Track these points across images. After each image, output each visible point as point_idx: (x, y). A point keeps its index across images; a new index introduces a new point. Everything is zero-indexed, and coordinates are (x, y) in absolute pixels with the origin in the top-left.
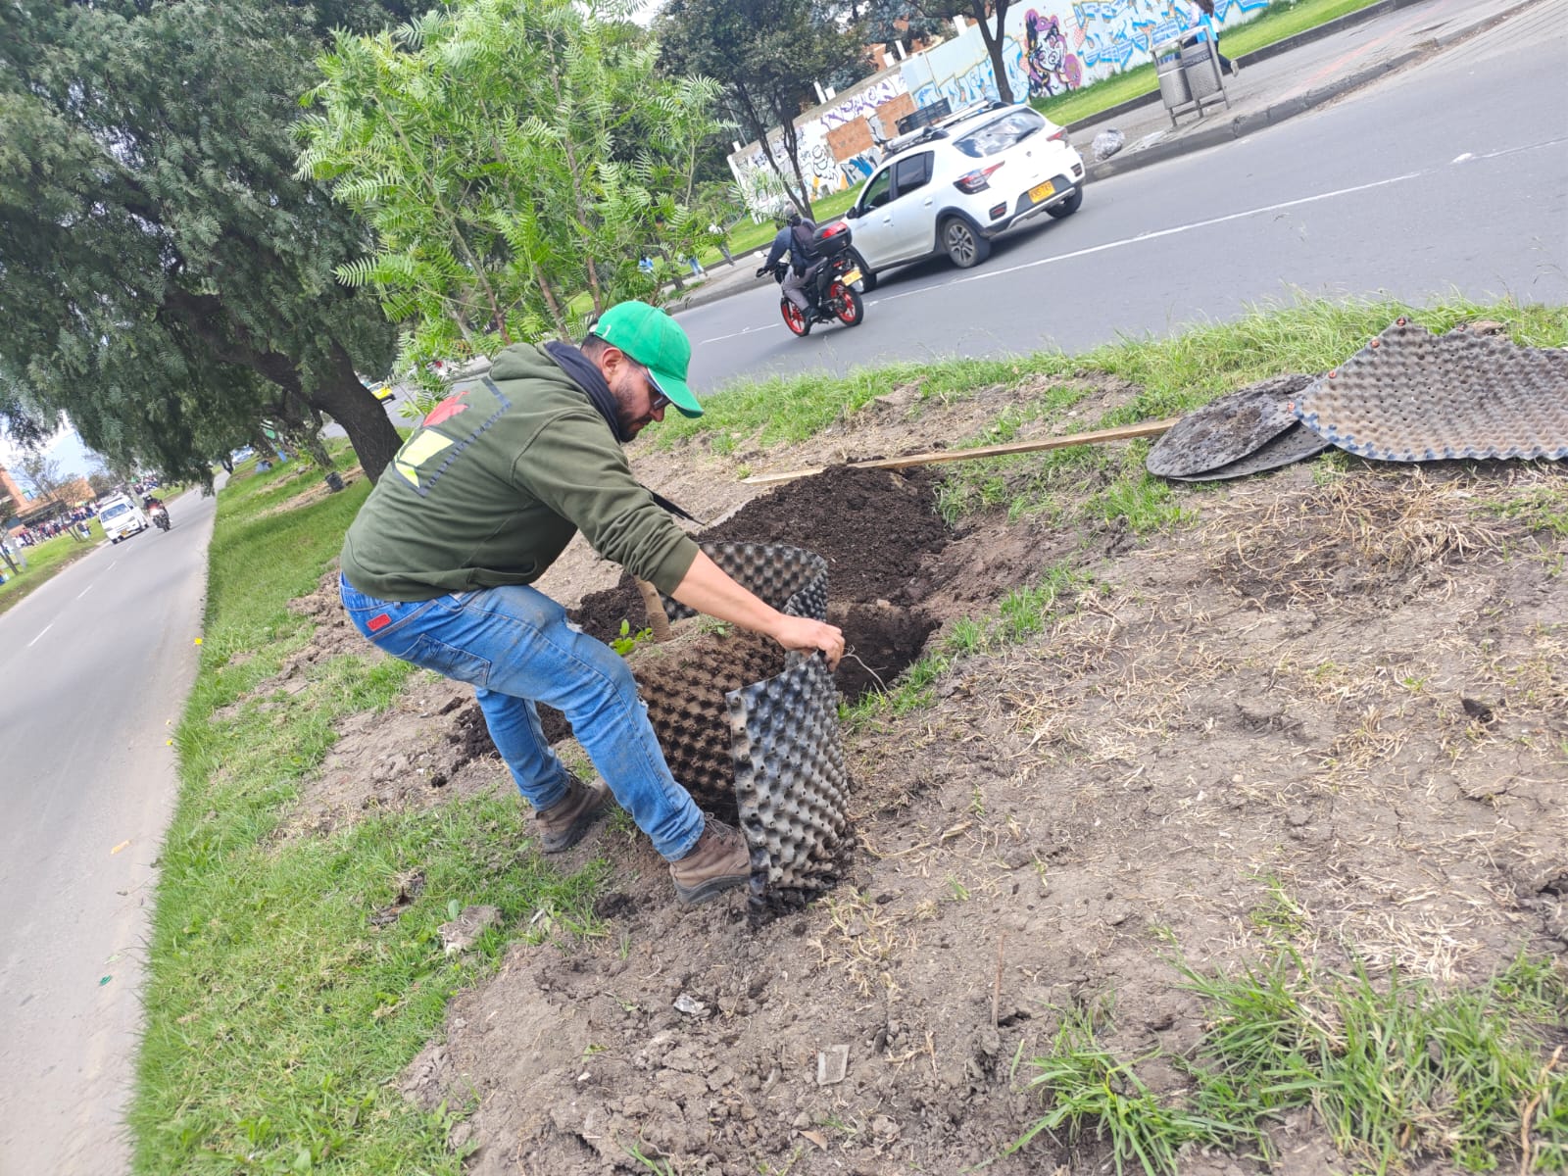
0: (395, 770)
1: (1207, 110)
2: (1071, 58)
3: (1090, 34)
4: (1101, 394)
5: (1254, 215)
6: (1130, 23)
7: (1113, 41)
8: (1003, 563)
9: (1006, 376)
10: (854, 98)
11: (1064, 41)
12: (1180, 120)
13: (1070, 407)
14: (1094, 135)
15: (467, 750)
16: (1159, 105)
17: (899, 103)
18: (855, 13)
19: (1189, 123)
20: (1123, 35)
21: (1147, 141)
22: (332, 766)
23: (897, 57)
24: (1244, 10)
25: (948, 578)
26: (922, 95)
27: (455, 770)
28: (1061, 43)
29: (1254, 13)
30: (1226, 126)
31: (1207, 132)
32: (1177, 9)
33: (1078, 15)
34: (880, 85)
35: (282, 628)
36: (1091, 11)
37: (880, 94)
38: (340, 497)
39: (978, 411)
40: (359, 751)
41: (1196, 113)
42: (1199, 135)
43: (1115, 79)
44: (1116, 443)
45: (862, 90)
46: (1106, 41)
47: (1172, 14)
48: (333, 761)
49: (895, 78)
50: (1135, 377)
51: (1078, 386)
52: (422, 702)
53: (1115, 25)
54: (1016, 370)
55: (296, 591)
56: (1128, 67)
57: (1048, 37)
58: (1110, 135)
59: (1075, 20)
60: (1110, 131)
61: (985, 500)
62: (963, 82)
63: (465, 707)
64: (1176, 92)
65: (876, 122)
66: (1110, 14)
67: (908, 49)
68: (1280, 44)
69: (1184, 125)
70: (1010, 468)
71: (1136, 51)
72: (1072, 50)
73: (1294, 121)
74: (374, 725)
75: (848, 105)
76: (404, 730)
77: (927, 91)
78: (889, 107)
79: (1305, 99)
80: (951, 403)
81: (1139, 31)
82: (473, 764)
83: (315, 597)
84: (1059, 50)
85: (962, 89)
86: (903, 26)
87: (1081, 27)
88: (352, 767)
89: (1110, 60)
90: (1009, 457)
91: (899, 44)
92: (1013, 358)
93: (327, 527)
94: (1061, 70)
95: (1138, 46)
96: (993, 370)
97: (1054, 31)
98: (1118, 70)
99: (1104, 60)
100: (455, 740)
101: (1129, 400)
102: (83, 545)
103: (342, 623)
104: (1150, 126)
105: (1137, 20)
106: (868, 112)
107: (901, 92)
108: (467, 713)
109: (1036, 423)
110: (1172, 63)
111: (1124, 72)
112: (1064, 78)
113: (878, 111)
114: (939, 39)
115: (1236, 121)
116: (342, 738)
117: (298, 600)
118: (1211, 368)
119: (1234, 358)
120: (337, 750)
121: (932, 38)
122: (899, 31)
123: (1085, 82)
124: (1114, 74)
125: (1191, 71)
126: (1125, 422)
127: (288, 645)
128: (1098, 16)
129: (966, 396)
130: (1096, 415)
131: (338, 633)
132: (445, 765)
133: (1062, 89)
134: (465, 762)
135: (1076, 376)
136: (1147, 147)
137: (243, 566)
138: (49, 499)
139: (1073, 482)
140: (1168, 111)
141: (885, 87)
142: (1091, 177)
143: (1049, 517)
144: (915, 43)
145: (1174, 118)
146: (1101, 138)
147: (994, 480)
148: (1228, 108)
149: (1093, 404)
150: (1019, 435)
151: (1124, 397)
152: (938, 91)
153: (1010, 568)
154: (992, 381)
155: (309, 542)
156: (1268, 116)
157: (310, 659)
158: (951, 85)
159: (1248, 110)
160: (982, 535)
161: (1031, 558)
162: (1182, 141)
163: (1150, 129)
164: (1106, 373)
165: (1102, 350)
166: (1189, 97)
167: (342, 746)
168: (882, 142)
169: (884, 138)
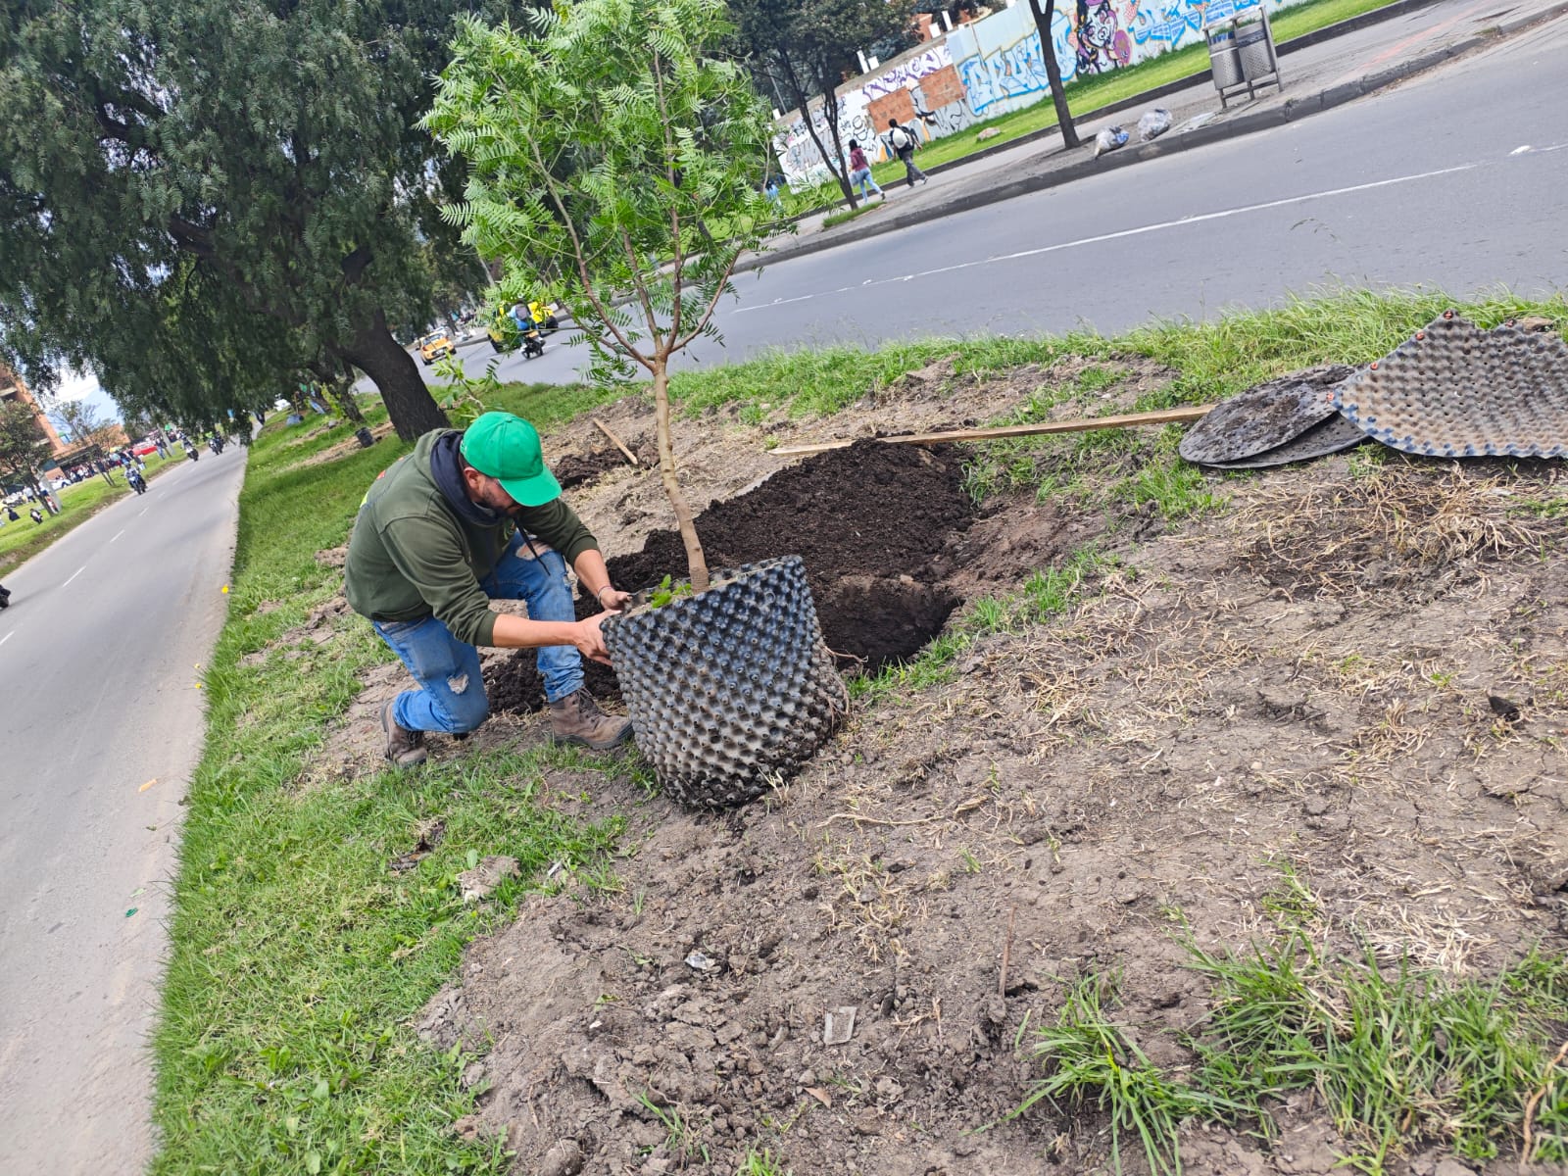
1: (1259, 92)
2: (1121, 35)
3: (1142, 10)
4: (1137, 377)
5: (1303, 201)
7: (1165, 18)
8: (1028, 544)
9: (1040, 355)
10: (897, 69)
11: (1115, 17)
12: (1230, 102)
13: (1104, 389)
14: (1141, 114)
16: (1208, 89)
17: (943, 75)
19: (1239, 105)
20: (1176, 12)
21: (1195, 122)
22: (357, 715)
23: (943, 28)
25: (972, 556)
26: (967, 67)
28: (1111, 19)
30: (1277, 109)
31: (1258, 115)
34: (924, 57)
35: (311, 578)
37: (924, 65)
38: (370, 452)
39: (1011, 390)
41: (1248, 94)
42: (1248, 117)
43: (1165, 57)
44: (1150, 428)
45: (906, 60)
46: (1158, 18)
48: (357, 710)
49: (940, 49)
50: (1172, 361)
51: (1114, 368)
53: (1168, 2)
54: (1051, 350)
55: (324, 542)
56: (1180, 46)
57: (1099, 12)
58: (1158, 115)
60: (1158, 111)
61: (1013, 480)
62: (1009, 56)
64: (1229, 73)
65: (919, 94)
67: (955, 20)
68: (1337, 26)
69: (1234, 107)
70: (1040, 448)
71: (1188, 29)
73: (1349, 107)
75: (891, 76)
77: (972, 64)
78: (933, 79)
79: (1360, 85)
80: (984, 381)
81: (1193, 8)
84: (1110, 25)
85: (1008, 63)
89: (1161, 38)
90: (1040, 438)
91: (946, 15)
92: (1049, 338)
93: (356, 482)
94: (1110, 46)
95: (1189, 24)
96: (1027, 349)
97: (1104, 6)
98: (1169, 48)
99: (1154, 38)
101: (1164, 385)
102: (116, 490)
104: (1202, 106)
106: (911, 83)
107: (946, 63)
109: (1069, 405)
110: (1225, 43)
111: (1174, 51)
112: (1113, 55)
113: (921, 82)
114: (987, 11)
115: (1288, 104)
116: (367, 688)
117: (326, 551)
118: (1250, 355)
119: (1274, 345)
120: (362, 700)
121: (979, 10)
123: (1134, 60)
124: (1164, 52)
125: (1244, 53)
126: (1159, 406)
127: (316, 595)
129: (998, 374)
130: (1130, 398)
133: (1110, 66)
135: (1112, 358)
136: (1195, 126)
137: (273, 516)
138: (85, 444)
139: (1104, 465)
140: (1218, 93)
141: (930, 58)
142: (1136, 157)
143: (1078, 499)
144: (962, 14)
145: (1224, 100)
146: (1148, 118)
147: (1024, 460)
148: (1281, 90)
149: (1128, 387)
150: (1051, 416)
151: (1160, 381)
152: (984, 65)
153: (1036, 549)
154: (1026, 361)
155: (338, 496)
156: (1322, 100)
157: (337, 610)
158: (997, 57)
159: (1301, 94)
160: (1009, 515)
161: (1058, 539)
162: (1230, 123)
163: (1199, 109)
164: (1143, 357)
165: (1139, 333)
166: (1241, 78)
167: (366, 696)
168: (924, 114)
169: (926, 111)
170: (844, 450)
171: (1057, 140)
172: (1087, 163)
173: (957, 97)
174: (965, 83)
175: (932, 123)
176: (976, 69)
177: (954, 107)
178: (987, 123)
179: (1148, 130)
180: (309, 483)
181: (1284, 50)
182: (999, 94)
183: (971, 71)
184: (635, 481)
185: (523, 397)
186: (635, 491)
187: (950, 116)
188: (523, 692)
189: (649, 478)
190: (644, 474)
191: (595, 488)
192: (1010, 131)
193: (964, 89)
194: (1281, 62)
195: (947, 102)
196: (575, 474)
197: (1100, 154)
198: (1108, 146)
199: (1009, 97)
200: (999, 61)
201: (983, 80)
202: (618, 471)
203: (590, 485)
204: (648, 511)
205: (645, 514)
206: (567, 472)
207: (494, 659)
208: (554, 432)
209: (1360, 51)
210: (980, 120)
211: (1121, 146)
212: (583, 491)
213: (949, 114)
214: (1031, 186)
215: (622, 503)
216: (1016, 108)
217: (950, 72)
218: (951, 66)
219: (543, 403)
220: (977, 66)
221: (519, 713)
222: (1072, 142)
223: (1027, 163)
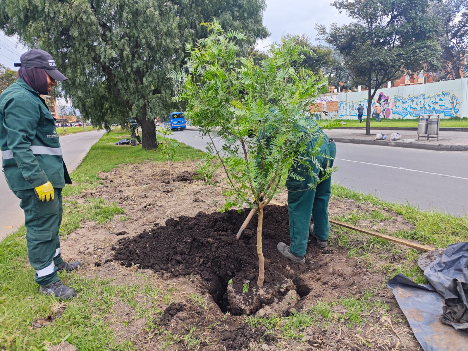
0: (87, 251)
1: (430, 139)
2: (388, 110)
3: (397, 105)
4: (395, 221)
5: (443, 176)
6: (410, 106)
7: (403, 110)
8: (342, 275)
9: (356, 197)
10: (322, 97)
11: (388, 104)
12: (420, 138)
13: (381, 221)
14: (392, 133)
15: (115, 255)
16: (415, 133)
17: (334, 103)
18: (330, 76)
19: (423, 140)
20: (406, 109)
21: (408, 141)
22: (72, 237)
23: (338, 91)
24: (445, 115)
25: (316, 268)
26: (341, 103)
27: (106, 262)
28: (387, 105)
29: (448, 117)
30: (436, 146)
31: (429, 145)
32: (425, 108)
33: (395, 99)
34: (330, 97)
35: (92, 180)
36: (399, 99)
37: (329, 99)
38: (133, 148)
39: (343, 206)
40: (83, 236)
41: (427, 138)
42: (426, 145)
43: (399, 120)
44: (402, 246)
45: (325, 96)
46: (401, 109)
47: (423, 109)
48: (73, 235)
49: (335, 96)
50: (411, 221)
51: (386, 214)
52: (114, 227)
53: (405, 106)
54: (361, 198)
55: (104, 170)
56: (405, 118)
57: (384, 101)
58: (397, 135)
59: (394, 100)
60: (398, 134)
61: (340, 243)
62: (354, 105)
63: (125, 236)
64: (423, 130)
65: (325, 106)
66: (405, 102)
67: (341, 91)
68: (457, 129)
69: (421, 140)
70: (353, 235)
71: (409, 115)
72: (390, 107)
73: (459, 152)
74: (94, 228)
75: (319, 99)
76: (101, 235)
77: (343, 103)
78: (331, 103)
79: (464, 147)
80: (334, 199)
81: (412, 109)
82: (113, 263)
83: (107, 174)
84: (386, 106)
85: (353, 106)
86: (342, 84)
87: (395, 102)
88: (77, 241)
89: (400, 114)
90: (353, 231)
91: (339, 88)
92: (362, 193)
93: (124, 155)
94: (384, 112)
95: (409, 113)
96: (351, 194)
97: (386, 100)
98: (401, 118)
99: (398, 114)
100: (114, 249)
101: (407, 229)
103: (108, 186)
104: (410, 137)
105: (412, 106)
106: (324, 102)
107: (336, 100)
108: (124, 239)
109: (366, 222)
110: (425, 121)
111: (403, 119)
112: (384, 114)
113: (327, 103)
114: (350, 91)
115: (440, 145)
116: (81, 228)
117: (102, 173)
118: (446, 231)
119: (457, 231)
120: (77, 232)
121: (348, 90)
122: (340, 85)
123: (390, 118)
124: (400, 118)
125: (429, 126)
126: (405, 237)
127: (89, 186)
128: (401, 101)
129: (339, 198)
130: (392, 229)
131: (105, 189)
132: (105, 257)
133: (383, 117)
134: (111, 261)
135: (384, 209)
136: (408, 142)
137: (95, 156)
138: (63, 118)
139: (379, 253)
140: (418, 135)
141: (332, 97)
142: (387, 144)
143: (366, 263)
144: (343, 90)
145: (419, 137)
146: (394, 134)
147: (345, 237)
148: (437, 140)
149: (391, 224)
150: (359, 223)
151: (405, 227)
152: (346, 104)
153: (344, 278)
154: (350, 198)
155: (117, 157)
156: (451, 148)
157: (91, 194)
158: (351, 104)
159: (444, 143)
160: (334, 256)
161: (356, 278)
162: (420, 144)
163: (411, 138)
164: (398, 214)
165: (398, 205)
166: (426, 133)
167: (79, 231)
168: (325, 112)
169: (326, 111)
170: (279, 207)
171: (364, 131)
172: (372, 141)
173: (336, 110)
174: (339, 107)
175: (326, 115)
176: (344, 105)
177: (334, 113)
178: (342, 120)
179: (393, 138)
180: (111, 150)
181: (441, 130)
182: (348, 114)
183: (342, 105)
184: (204, 187)
185: (183, 148)
186: (203, 191)
187: (331, 115)
188: (128, 256)
189: (209, 188)
190: (208, 185)
191: (190, 185)
192: (349, 125)
193: (338, 109)
194: (440, 132)
195: (332, 111)
196: (186, 178)
197: (376, 140)
198: (379, 138)
199: (351, 115)
200: (351, 105)
201: (345, 108)
202: (200, 182)
203: (189, 183)
204: (204, 200)
205: (202, 201)
206: (184, 176)
207: (128, 235)
208: (187, 161)
209: (465, 138)
210: (340, 119)
211: (383, 139)
212: (186, 184)
213: (332, 114)
214: (352, 141)
215: (197, 193)
216: (352, 119)
217: (336, 103)
218: (337, 102)
219: (188, 152)
220: (344, 104)
221: (122, 264)
222: (368, 133)
223: (353, 135)
